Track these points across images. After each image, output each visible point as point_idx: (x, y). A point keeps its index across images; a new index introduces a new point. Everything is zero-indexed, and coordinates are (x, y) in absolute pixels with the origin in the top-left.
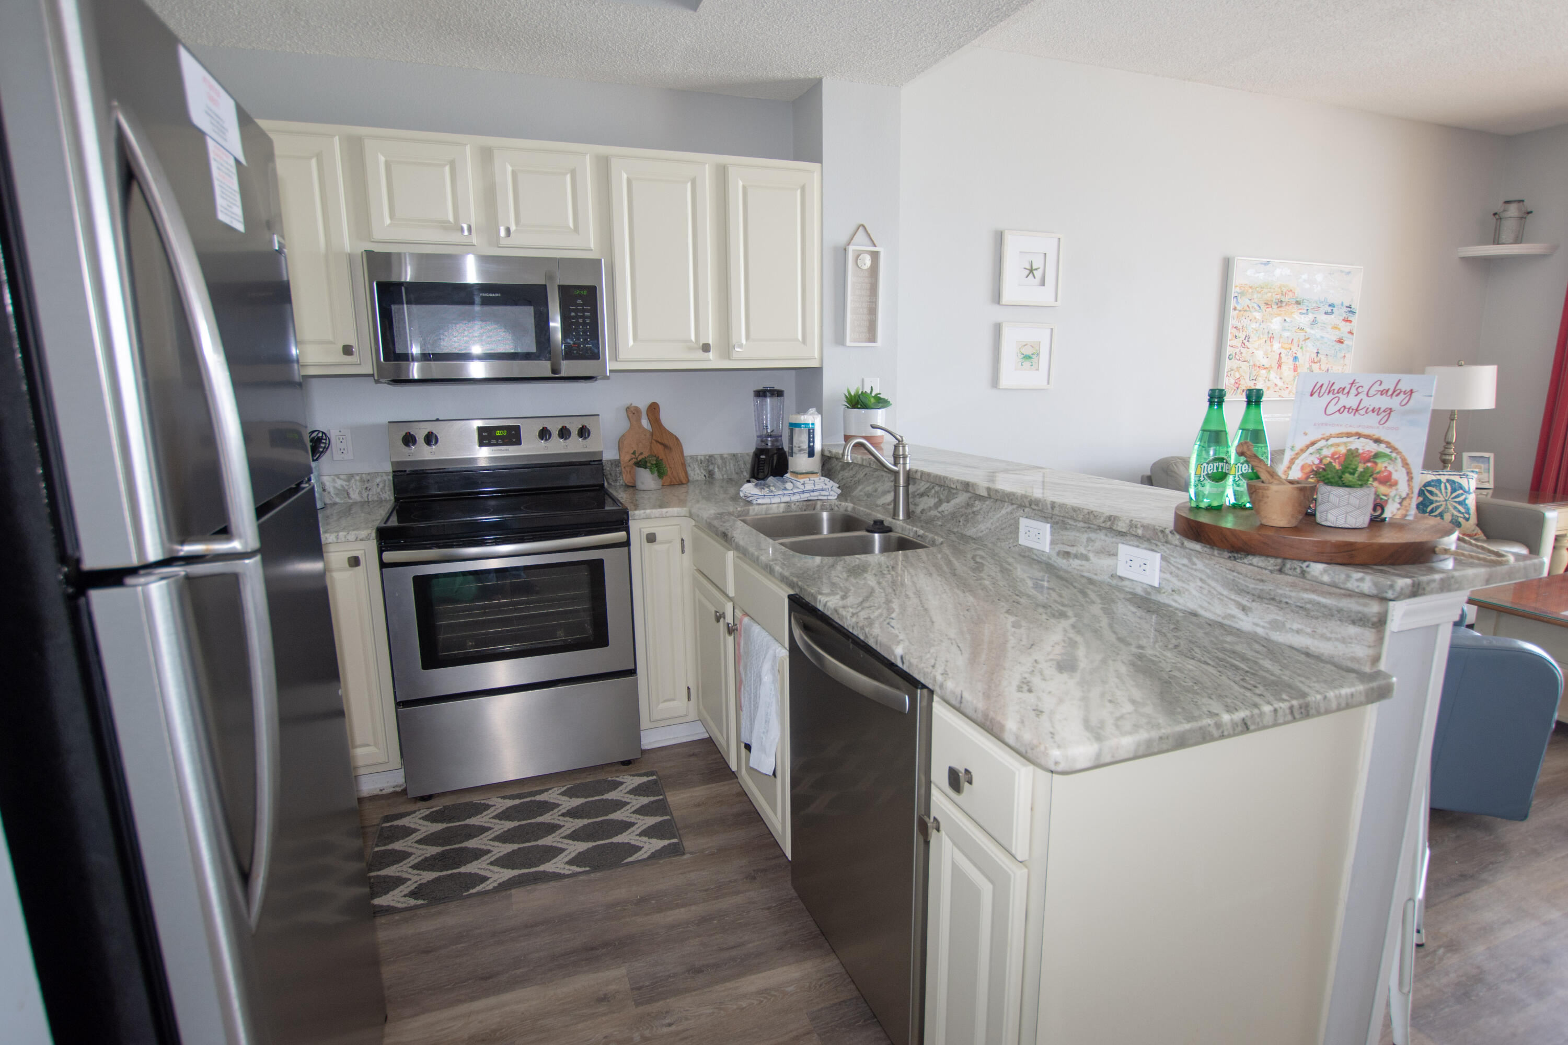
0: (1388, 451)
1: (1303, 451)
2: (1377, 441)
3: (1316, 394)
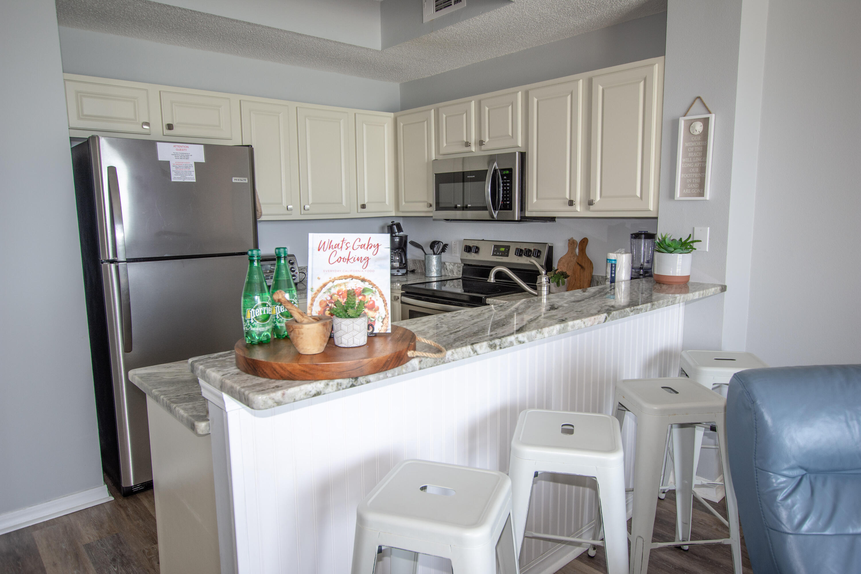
0: (370, 287)
2: (363, 280)
3: (322, 250)
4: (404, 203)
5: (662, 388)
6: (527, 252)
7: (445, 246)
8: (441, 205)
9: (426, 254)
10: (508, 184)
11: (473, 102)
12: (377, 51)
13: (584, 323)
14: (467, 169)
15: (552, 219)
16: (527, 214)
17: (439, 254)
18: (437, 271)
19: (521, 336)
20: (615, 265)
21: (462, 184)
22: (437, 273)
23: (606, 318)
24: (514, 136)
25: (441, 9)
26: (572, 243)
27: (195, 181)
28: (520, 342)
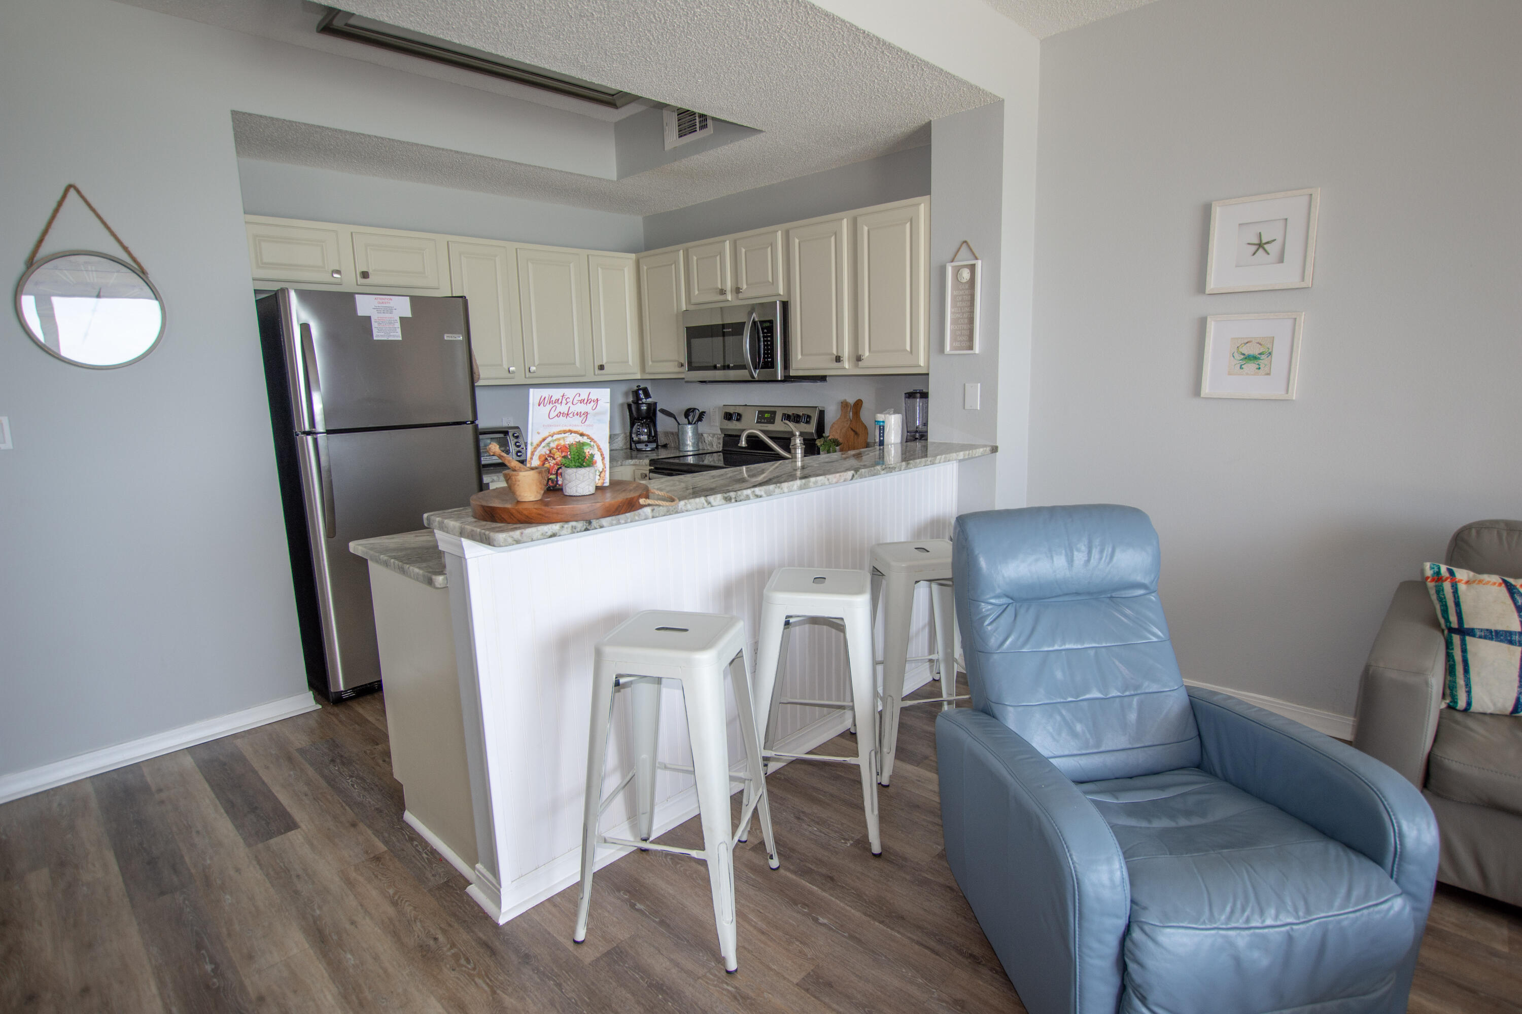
0: (588, 441)
1: (538, 445)
2: (582, 435)
3: (542, 405)
4: (650, 363)
5: (916, 548)
6: (795, 417)
7: (702, 414)
8: (693, 365)
9: (679, 424)
10: (769, 339)
11: (728, 242)
12: (612, 181)
13: (828, 480)
14: (728, 321)
15: (823, 378)
16: (792, 373)
17: (695, 423)
18: (693, 444)
19: (757, 490)
20: (883, 426)
21: (721, 338)
22: (693, 446)
23: (853, 476)
24: (774, 282)
25: (685, 135)
26: (844, 405)
27: (401, 339)
28: (757, 496)
